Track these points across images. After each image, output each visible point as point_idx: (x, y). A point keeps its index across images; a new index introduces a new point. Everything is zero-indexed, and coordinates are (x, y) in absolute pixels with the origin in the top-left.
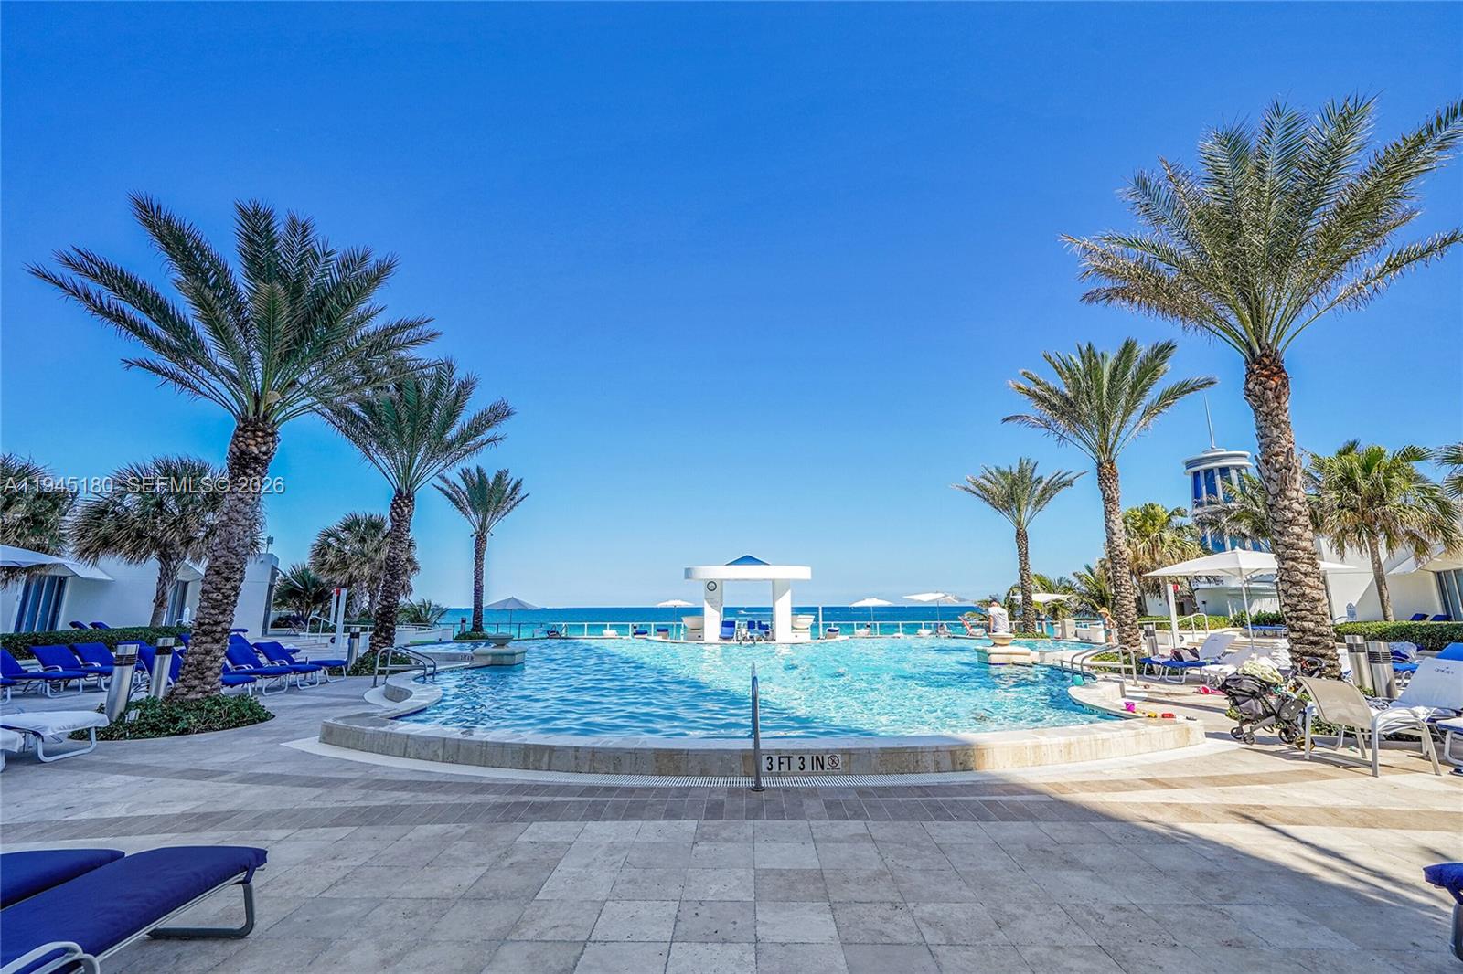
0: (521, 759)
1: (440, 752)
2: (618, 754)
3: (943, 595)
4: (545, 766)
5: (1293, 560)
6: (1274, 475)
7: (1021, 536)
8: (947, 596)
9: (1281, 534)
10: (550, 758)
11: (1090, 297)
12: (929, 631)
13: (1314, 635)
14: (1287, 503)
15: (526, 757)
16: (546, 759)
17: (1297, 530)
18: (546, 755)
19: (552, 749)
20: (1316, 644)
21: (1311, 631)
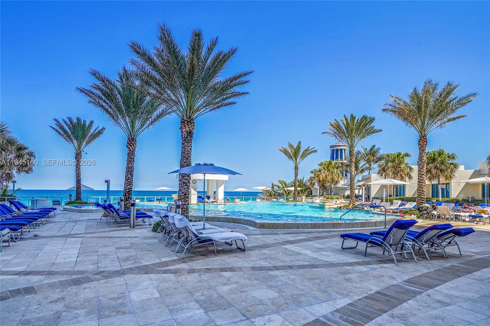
0: (333, 226)
1: (310, 227)
2: (354, 224)
3: (266, 187)
4: (339, 228)
5: (422, 183)
6: (422, 164)
7: (296, 168)
8: (268, 188)
9: (421, 177)
10: (340, 226)
11: (384, 110)
12: (260, 200)
13: (423, 199)
14: (423, 170)
15: (334, 226)
16: (339, 226)
17: (424, 176)
18: (339, 225)
19: (340, 223)
20: (423, 200)
21: (423, 198)
